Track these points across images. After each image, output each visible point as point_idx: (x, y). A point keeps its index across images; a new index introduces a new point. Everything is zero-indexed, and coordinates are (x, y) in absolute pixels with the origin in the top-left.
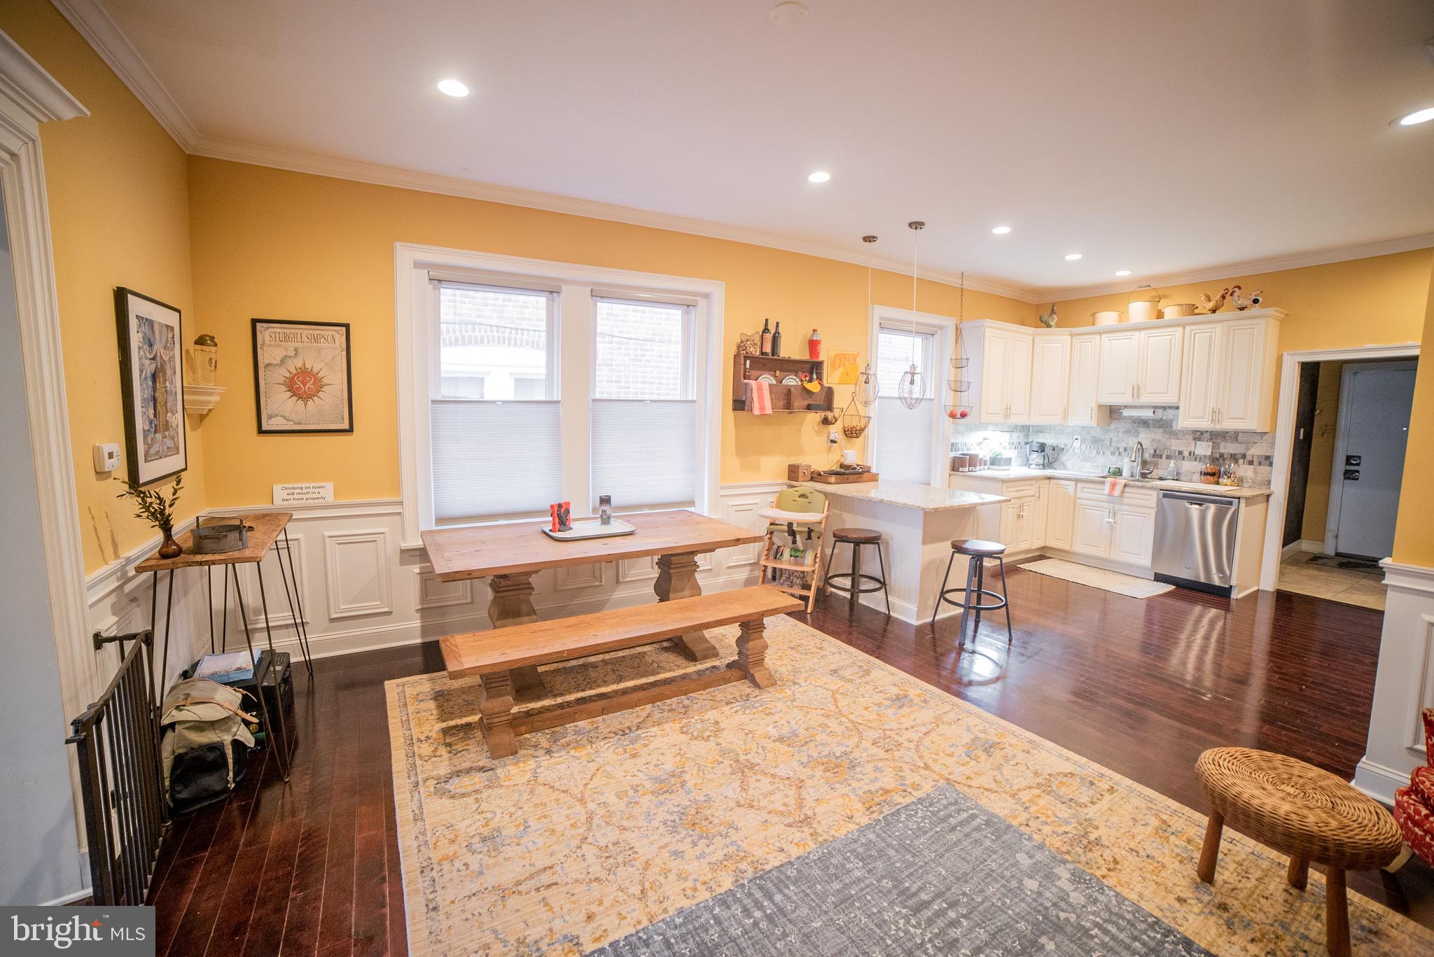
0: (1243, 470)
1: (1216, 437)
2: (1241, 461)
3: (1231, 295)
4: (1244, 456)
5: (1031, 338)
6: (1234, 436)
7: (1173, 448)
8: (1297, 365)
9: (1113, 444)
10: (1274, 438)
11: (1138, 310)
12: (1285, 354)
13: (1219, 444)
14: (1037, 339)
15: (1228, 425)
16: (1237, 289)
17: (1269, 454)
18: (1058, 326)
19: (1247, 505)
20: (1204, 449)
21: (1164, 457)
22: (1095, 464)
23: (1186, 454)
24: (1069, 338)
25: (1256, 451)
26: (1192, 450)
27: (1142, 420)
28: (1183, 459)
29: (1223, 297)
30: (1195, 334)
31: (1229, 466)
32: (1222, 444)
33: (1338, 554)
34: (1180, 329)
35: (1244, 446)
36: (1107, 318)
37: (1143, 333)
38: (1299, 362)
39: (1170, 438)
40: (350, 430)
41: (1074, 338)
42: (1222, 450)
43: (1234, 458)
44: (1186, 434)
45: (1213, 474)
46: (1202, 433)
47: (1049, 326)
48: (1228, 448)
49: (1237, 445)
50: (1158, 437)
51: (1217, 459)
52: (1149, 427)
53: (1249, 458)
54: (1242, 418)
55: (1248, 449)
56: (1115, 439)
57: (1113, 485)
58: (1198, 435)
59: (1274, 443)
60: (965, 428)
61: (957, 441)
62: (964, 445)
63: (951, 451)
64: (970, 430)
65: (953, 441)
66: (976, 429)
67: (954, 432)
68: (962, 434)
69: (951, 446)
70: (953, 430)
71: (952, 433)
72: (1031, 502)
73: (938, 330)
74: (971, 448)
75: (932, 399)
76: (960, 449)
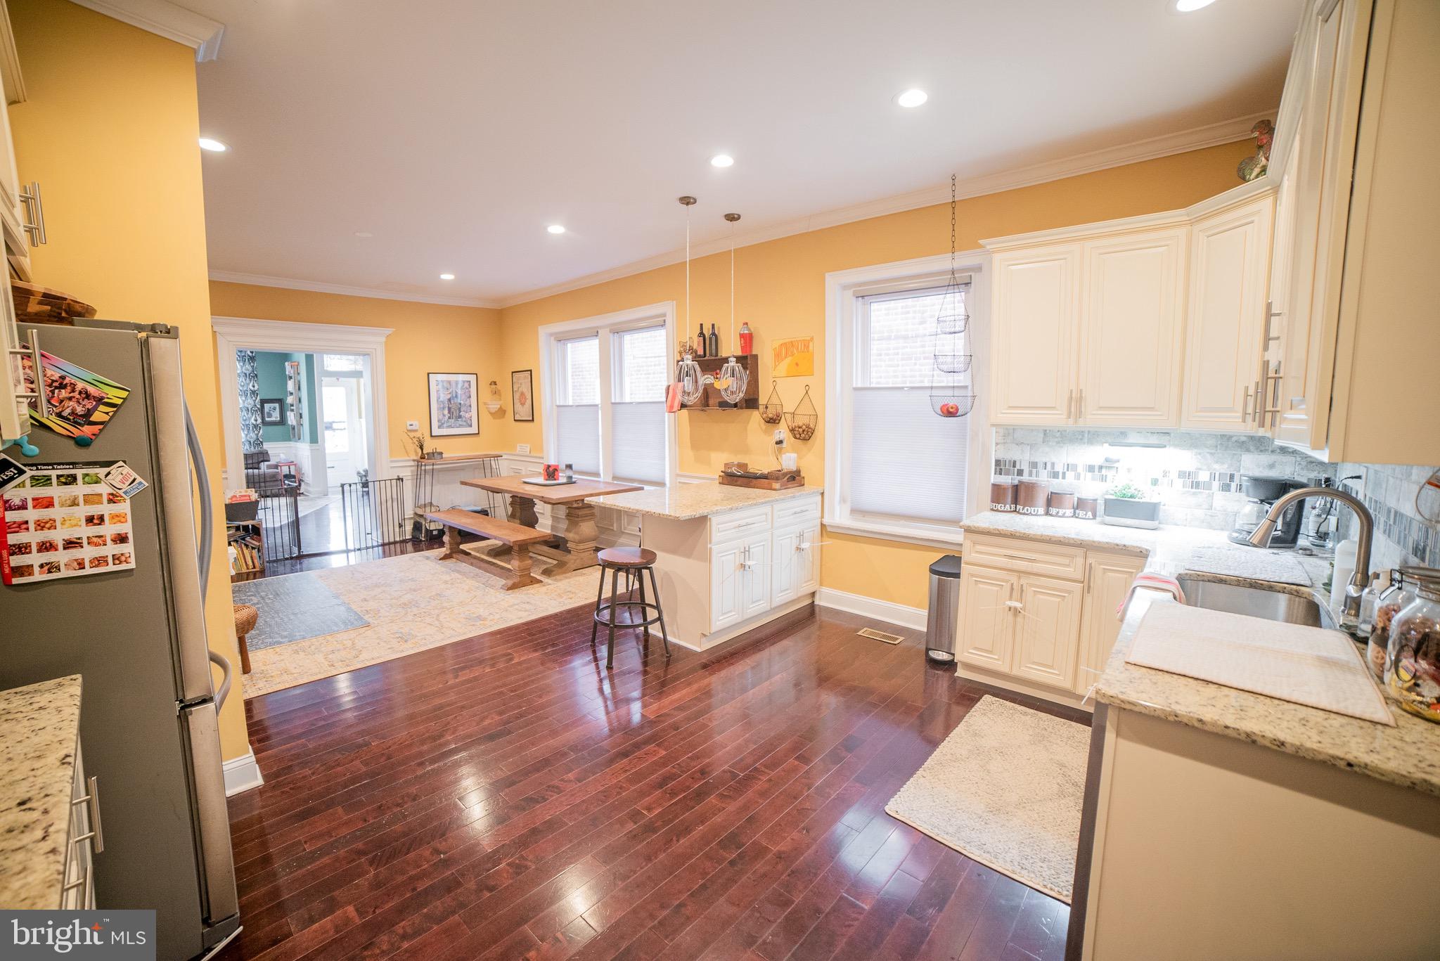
40: (533, 420)
60: (1042, 435)
61: (1016, 457)
62: (1040, 466)
63: (995, 474)
64: (1056, 440)
65: (1000, 457)
66: (1081, 439)
67: (1003, 441)
68: (1032, 446)
69: (996, 466)
70: (1000, 438)
71: (997, 444)
72: (1069, 592)
73: (973, 274)
74: (1064, 474)
75: (966, 387)
76: (1026, 473)
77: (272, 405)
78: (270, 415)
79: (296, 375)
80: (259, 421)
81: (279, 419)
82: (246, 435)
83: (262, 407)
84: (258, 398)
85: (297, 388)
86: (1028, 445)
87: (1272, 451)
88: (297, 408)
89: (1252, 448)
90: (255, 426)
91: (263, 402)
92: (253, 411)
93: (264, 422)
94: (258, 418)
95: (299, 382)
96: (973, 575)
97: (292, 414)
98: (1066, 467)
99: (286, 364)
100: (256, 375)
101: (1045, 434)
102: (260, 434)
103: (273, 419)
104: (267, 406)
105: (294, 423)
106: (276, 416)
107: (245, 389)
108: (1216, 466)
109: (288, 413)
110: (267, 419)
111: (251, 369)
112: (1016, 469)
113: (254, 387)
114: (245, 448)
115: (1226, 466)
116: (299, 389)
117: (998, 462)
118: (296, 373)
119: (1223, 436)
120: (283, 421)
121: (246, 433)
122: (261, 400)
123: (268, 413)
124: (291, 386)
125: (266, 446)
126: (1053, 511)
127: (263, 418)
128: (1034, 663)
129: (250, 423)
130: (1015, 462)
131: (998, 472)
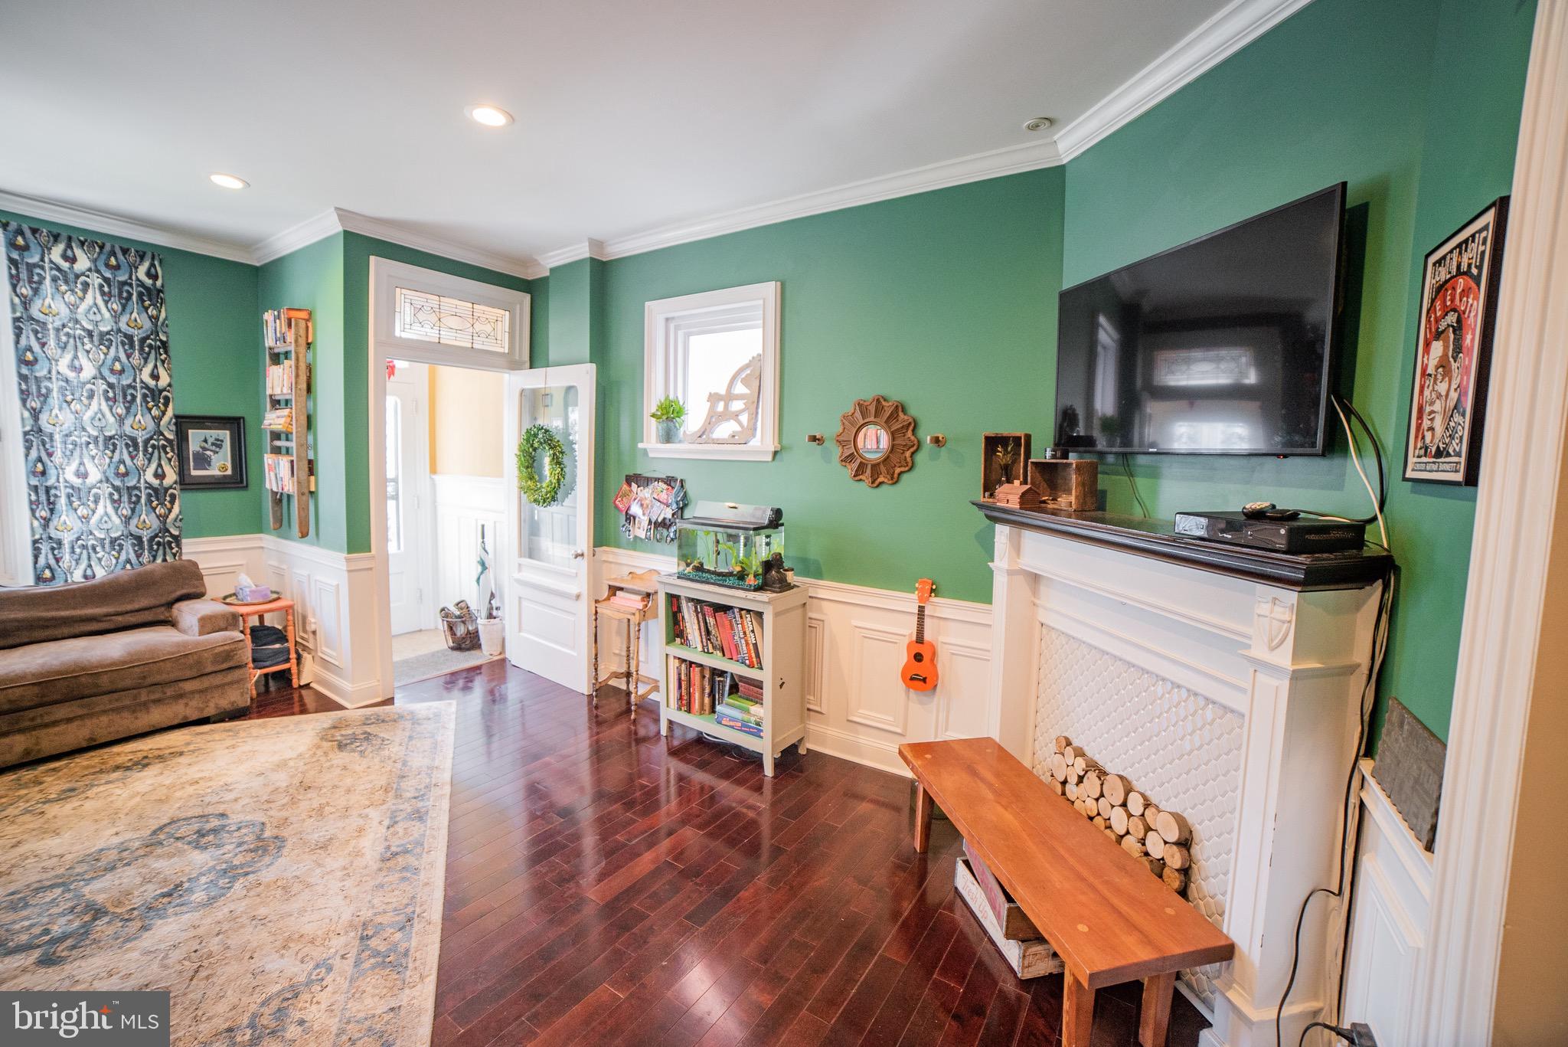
77: (213, 434)
78: (203, 461)
79: (302, 349)
80: (171, 477)
81: (229, 472)
82: (127, 520)
83: (182, 438)
84: (170, 413)
85: (304, 386)
88: (300, 445)
90: (158, 494)
91: (184, 423)
92: (151, 447)
93: (186, 483)
94: (168, 469)
95: (310, 369)
97: (284, 462)
99: (268, 316)
100: (164, 344)
102: (172, 516)
103: (214, 471)
104: (196, 438)
105: (289, 486)
106: (221, 464)
107: (125, 382)
109: (269, 459)
110: (194, 473)
111: (148, 325)
113: (155, 377)
114: (123, 557)
116: (309, 390)
118: (302, 341)
120: (239, 479)
121: (126, 512)
122: (177, 417)
123: (197, 455)
124: (279, 380)
125: (192, 549)
127: (182, 472)
129: (142, 485)
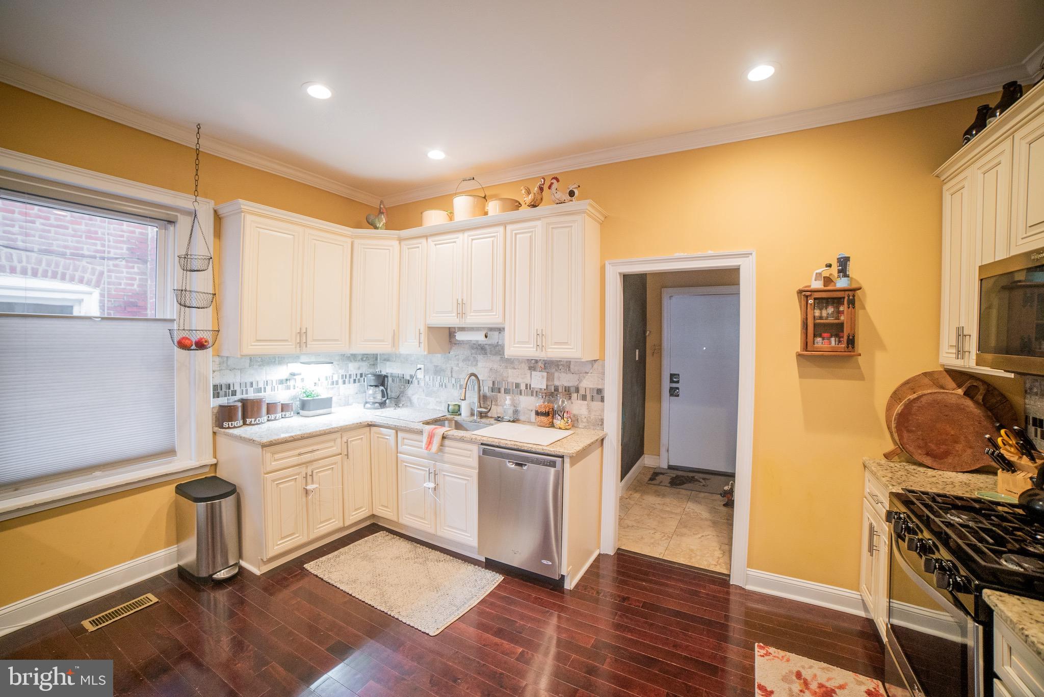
0: (577, 407)
1: (550, 366)
2: (574, 396)
3: (550, 187)
4: (577, 390)
5: (349, 240)
6: (564, 365)
7: (510, 380)
8: (618, 276)
9: (454, 375)
10: (603, 366)
11: (462, 205)
12: (607, 263)
13: (553, 374)
14: (357, 242)
15: (554, 352)
16: (554, 181)
17: (600, 387)
18: (388, 227)
19: (572, 464)
20: (539, 381)
21: (502, 390)
22: (438, 400)
23: (523, 387)
24: (396, 243)
25: (588, 383)
26: (528, 382)
27: (479, 345)
28: (521, 394)
29: (541, 189)
30: (516, 234)
31: (563, 402)
32: (556, 374)
33: (670, 467)
34: (501, 229)
35: (576, 377)
36: (434, 218)
37: (466, 234)
38: (620, 274)
39: (506, 367)
41: (403, 243)
42: (557, 383)
43: (568, 392)
44: (522, 362)
45: (547, 414)
46: (537, 361)
47: (376, 228)
48: (563, 380)
49: (570, 376)
50: (495, 366)
51: (551, 394)
52: (486, 354)
53: (582, 392)
54: (566, 343)
55: (580, 381)
56: (456, 369)
57: (431, 437)
58: (533, 365)
59: (603, 374)
60: (249, 361)
61: (230, 381)
62: (248, 385)
63: (214, 398)
64: (258, 364)
65: (217, 382)
66: (274, 362)
67: (218, 369)
68: (241, 370)
69: (214, 390)
70: (216, 366)
71: (214, 371)
72: (335, 464)
73: (179, 215)
74: (265, 388)
75: (172, 321)
76: (238, 393)
86: (239, 369)
87: (359, 361)
89: (352, 360)
96: (274, 481)
98: (266, 382)
101: (250, 360)
108: (340, 371)
112: (230, 391)
115: (344, 370)
117: (215, 387)
119: (341, 355)
126: (272, 417)
128: (322, 522)
130: (229, 385)
131: (216, 396)
